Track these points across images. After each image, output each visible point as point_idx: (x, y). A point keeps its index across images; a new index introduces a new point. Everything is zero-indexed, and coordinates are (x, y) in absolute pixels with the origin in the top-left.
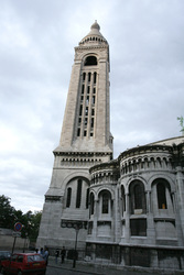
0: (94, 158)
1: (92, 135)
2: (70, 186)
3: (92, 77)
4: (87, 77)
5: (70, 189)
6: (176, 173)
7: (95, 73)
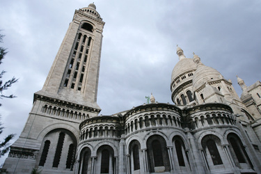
0: (82, 112)
1: (79, 89)
2: (49, 138)
3: (87, 40)
4: (82, 38)
5: (48, 143)
6: (186, 133)
7: (90, 38)
